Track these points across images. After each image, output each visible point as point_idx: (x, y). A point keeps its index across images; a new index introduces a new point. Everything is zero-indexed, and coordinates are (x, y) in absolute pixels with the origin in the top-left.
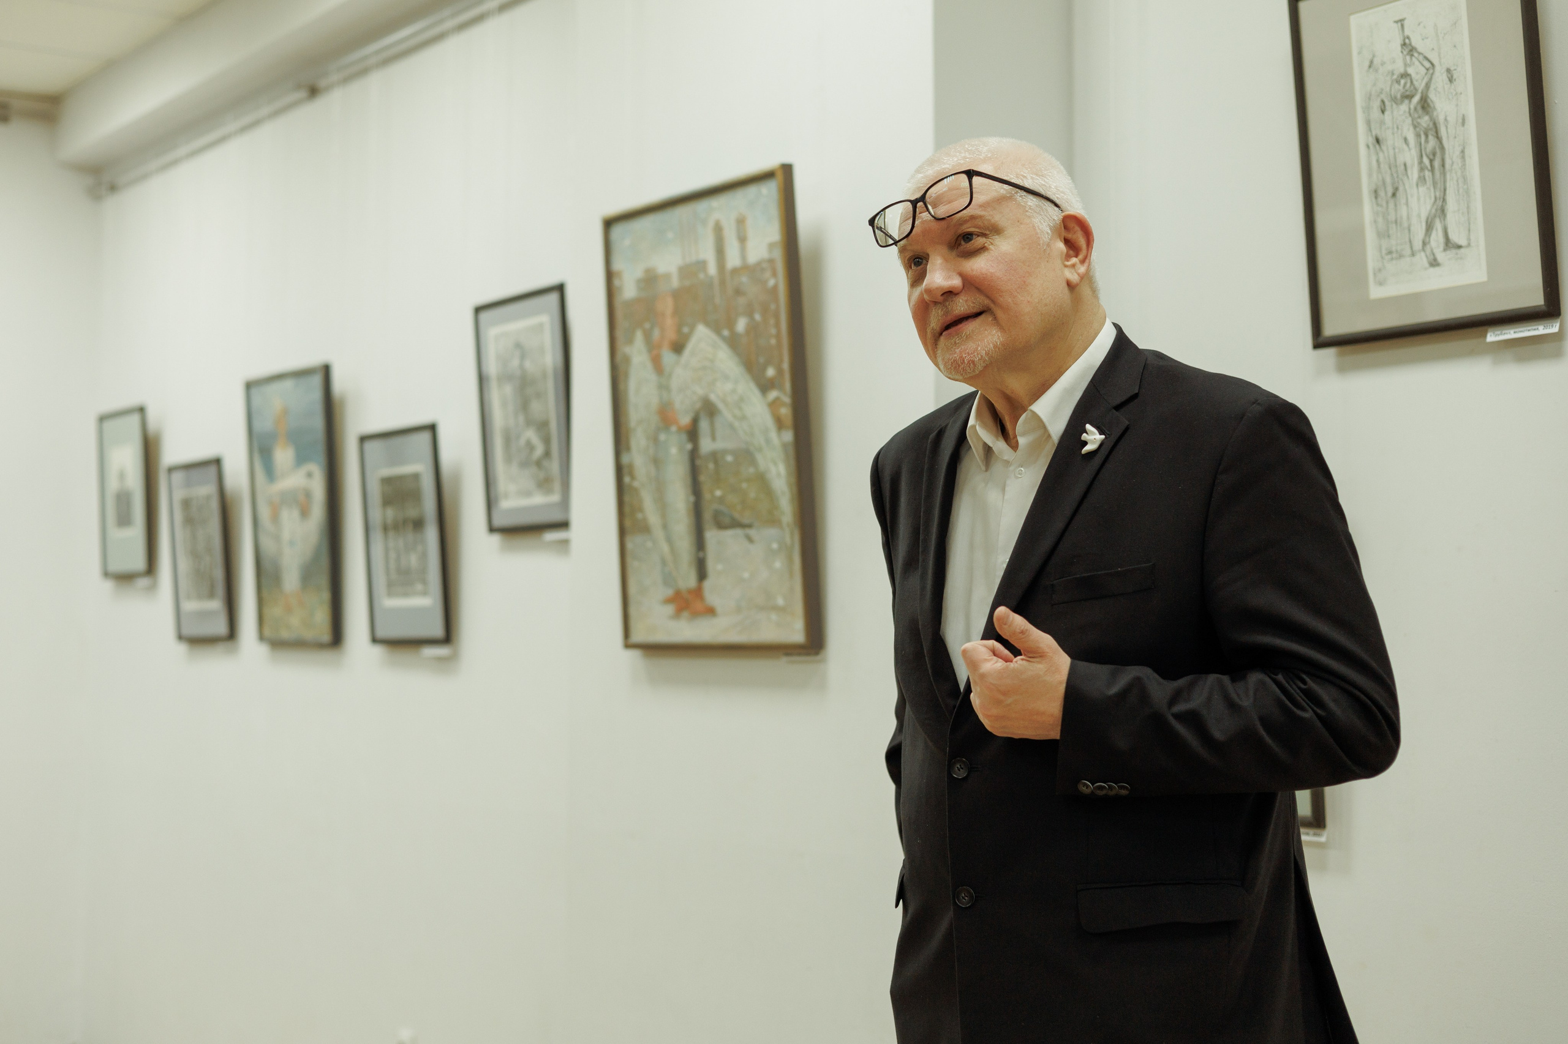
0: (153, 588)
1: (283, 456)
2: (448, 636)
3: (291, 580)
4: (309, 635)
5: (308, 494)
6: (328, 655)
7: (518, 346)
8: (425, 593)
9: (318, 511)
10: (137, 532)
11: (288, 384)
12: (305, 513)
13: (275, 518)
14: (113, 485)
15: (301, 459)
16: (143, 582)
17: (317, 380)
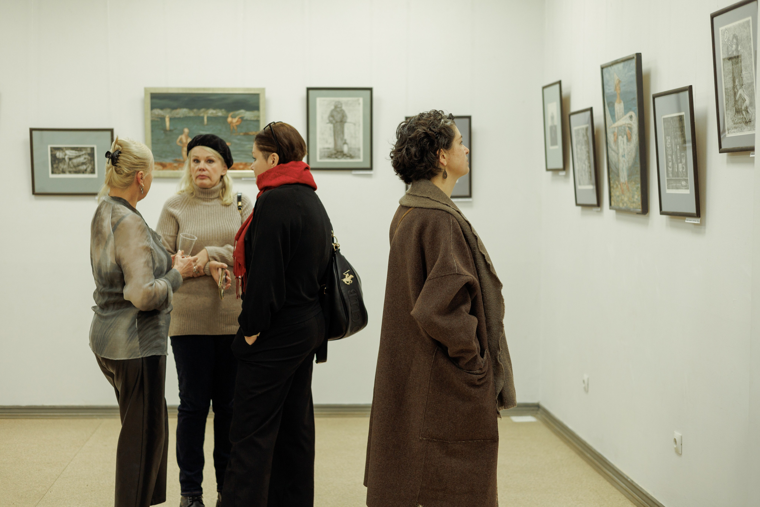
0: (567, 176)
1: (619, 107)
2: (698, 214)
3: (624, 176)
4: (631, 206)
5: (630, 129)
6: (641, 218)
7: (735, 37)
8: (686, 187)
9: (635, 138)
10: (558, 148)
11: (620, 66)
12: (629, 140)
13: (616, 141)
14: (549, 123)
15: (627, 109)
16: (563, 173)
17: (633, 63)
